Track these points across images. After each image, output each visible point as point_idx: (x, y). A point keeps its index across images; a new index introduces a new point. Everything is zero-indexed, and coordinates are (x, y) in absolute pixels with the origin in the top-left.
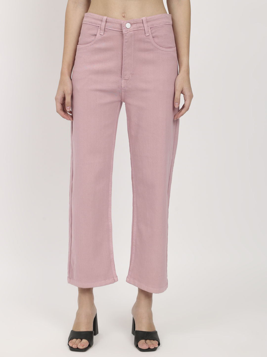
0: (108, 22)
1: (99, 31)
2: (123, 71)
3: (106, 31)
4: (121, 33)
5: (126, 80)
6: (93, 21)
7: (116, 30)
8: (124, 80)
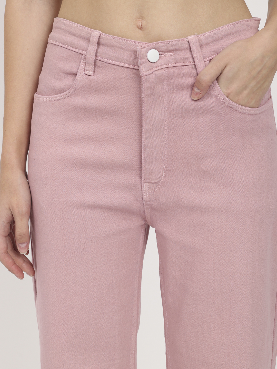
0: (104, 45)
1: (83, 66)
2: (143, 164)
3: (100, 67)
4: (136, 74)
5: (152, 183)
6: (71, 39)
7: (123, 65)
8: (148, 184)
